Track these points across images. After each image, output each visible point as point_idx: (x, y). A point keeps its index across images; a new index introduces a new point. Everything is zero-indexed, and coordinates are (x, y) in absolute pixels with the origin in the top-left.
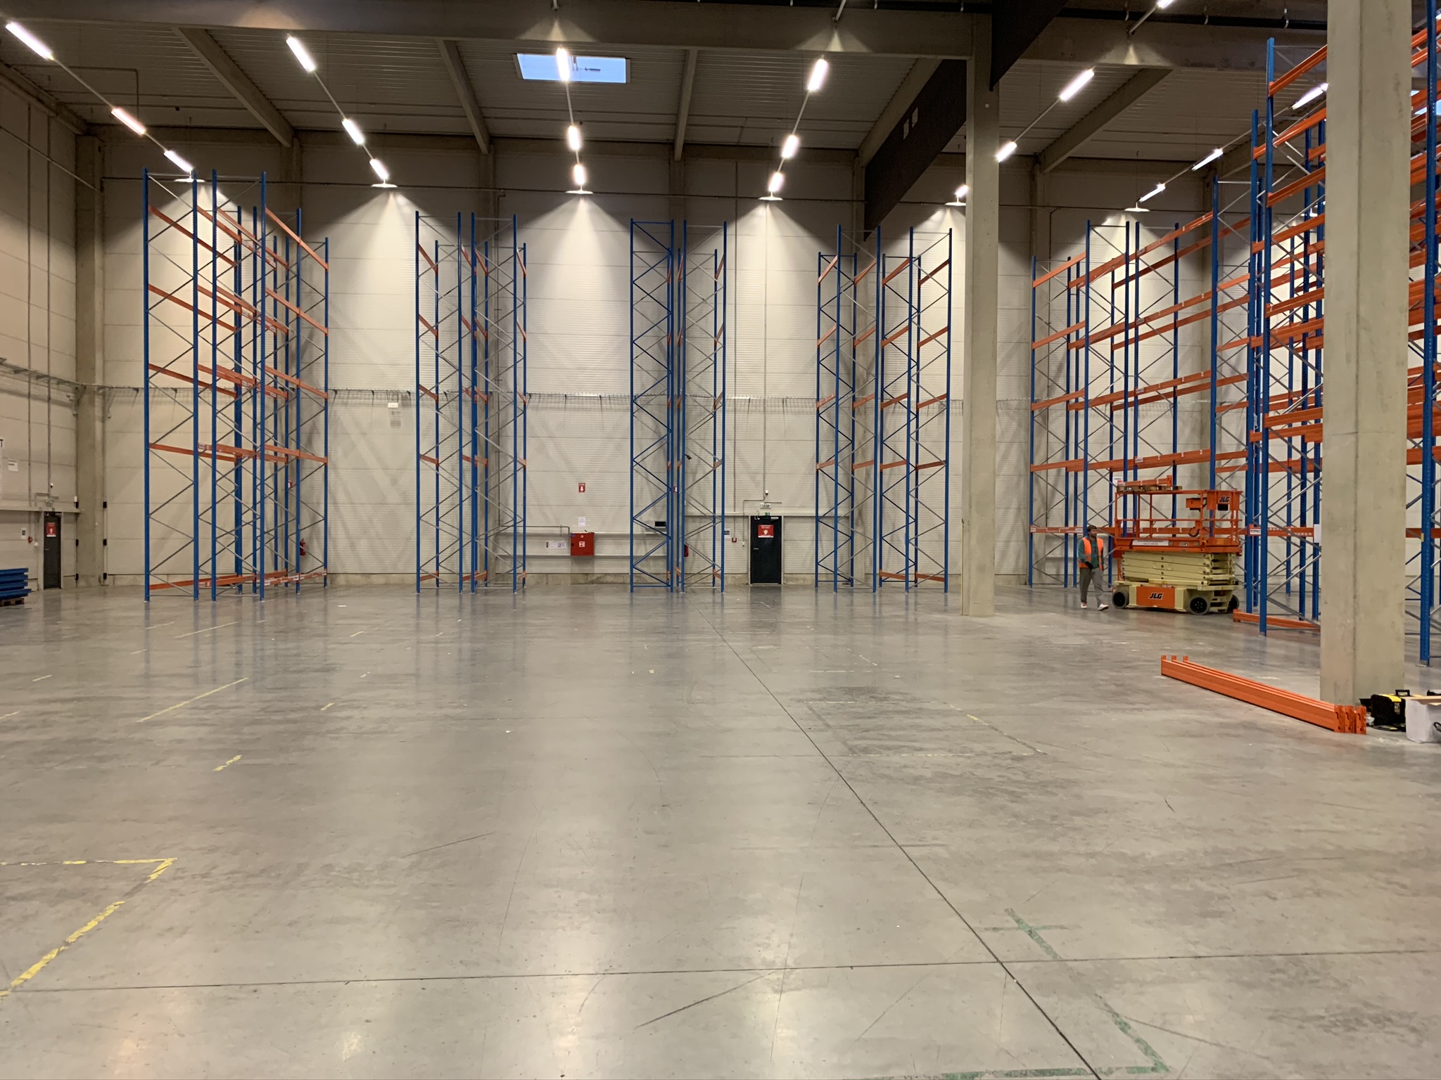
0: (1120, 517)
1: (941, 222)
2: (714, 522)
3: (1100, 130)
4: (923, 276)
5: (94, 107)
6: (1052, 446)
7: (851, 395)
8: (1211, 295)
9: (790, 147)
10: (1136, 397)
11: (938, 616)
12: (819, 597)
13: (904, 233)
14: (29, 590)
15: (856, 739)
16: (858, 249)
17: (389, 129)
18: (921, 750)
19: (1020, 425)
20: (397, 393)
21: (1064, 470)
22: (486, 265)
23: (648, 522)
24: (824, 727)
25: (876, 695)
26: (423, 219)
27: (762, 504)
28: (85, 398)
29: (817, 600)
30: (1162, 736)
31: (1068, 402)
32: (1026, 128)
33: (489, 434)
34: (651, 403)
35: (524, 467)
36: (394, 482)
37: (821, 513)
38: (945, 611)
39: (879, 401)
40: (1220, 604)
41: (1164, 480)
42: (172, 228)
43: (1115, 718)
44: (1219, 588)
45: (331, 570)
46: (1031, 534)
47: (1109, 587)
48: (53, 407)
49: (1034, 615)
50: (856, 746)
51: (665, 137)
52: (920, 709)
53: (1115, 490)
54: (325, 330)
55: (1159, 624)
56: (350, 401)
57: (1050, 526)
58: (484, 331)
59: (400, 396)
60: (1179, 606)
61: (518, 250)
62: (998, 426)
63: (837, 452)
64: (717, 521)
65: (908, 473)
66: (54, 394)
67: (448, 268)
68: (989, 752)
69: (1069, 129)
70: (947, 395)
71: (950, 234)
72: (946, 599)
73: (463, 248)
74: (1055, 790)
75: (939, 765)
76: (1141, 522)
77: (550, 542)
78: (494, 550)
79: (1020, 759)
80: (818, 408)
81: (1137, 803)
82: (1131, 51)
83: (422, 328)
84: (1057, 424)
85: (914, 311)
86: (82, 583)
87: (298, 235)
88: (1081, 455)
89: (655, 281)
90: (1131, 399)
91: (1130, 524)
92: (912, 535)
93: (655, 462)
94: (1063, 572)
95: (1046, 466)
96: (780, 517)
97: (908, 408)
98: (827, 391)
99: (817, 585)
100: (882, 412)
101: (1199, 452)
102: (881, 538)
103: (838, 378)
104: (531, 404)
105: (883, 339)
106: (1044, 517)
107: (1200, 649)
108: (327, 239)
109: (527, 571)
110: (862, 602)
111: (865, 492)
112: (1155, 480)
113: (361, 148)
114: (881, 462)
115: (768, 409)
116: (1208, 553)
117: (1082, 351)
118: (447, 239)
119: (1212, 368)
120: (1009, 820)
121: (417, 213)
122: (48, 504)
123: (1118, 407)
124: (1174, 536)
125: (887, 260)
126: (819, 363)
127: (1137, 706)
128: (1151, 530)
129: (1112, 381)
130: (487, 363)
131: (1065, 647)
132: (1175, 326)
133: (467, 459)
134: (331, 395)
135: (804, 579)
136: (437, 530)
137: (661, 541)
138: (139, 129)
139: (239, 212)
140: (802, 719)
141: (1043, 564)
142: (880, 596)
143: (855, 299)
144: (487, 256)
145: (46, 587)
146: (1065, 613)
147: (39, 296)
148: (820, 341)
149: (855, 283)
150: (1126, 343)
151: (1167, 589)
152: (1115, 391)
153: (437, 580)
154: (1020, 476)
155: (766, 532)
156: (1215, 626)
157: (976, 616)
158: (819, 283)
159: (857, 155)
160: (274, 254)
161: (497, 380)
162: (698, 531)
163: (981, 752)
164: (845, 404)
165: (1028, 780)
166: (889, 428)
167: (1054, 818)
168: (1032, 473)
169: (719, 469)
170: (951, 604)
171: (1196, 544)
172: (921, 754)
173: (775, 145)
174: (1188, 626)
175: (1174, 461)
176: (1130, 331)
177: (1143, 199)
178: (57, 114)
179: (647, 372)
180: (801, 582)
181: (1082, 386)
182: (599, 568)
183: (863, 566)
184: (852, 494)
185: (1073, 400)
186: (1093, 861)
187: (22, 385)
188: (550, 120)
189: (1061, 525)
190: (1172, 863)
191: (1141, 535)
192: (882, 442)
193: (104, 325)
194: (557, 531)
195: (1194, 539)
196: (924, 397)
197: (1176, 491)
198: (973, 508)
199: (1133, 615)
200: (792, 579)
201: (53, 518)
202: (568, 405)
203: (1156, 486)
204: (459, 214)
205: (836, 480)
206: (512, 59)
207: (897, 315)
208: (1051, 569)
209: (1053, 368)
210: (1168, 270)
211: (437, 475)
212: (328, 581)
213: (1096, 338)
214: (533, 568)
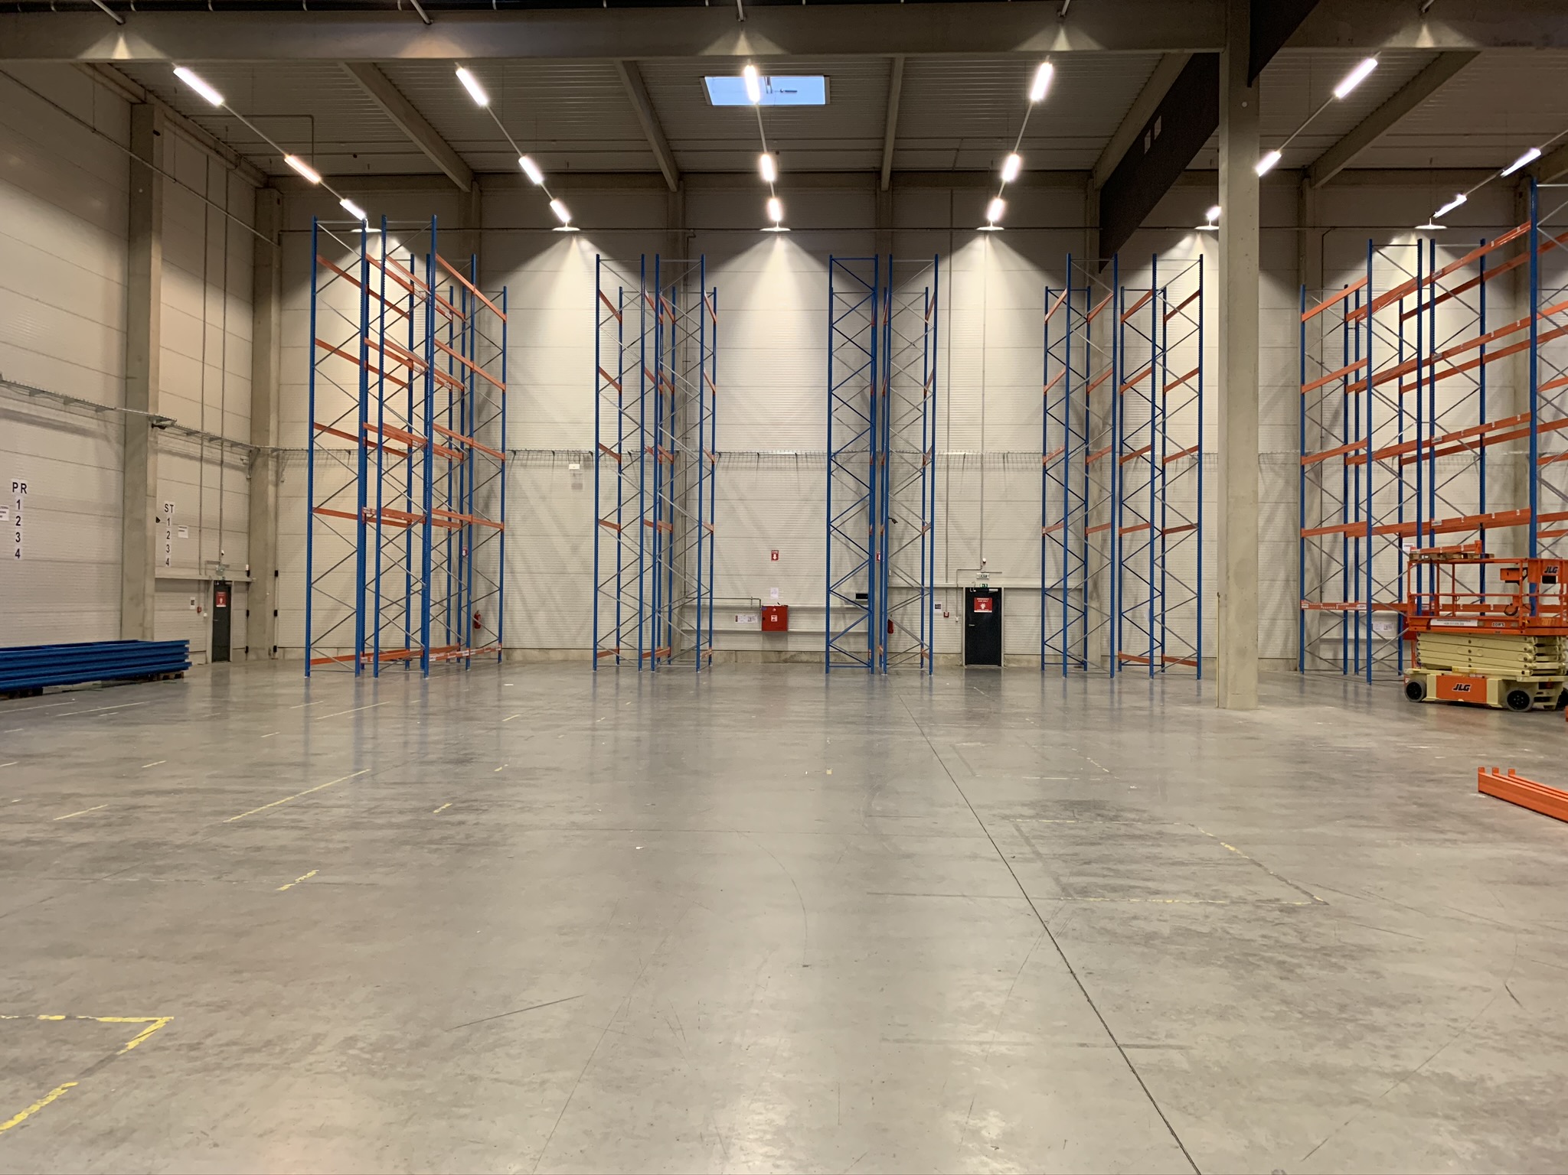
0: (1414, 591)
1: (1190, 250)
2: (923, 594)
3: (1385, 133)
4: (1169, 310)
5: (272, 158)
6: (1327, 504)
7: (1085, 446)
8: (1529, 322)
9: (1011, 167)
10: (1432, 448)
11: (1188, 709)
12: (1046, 683)
13: (1146, 263)
14: (190, 664)
15: (1073, 874)
16: (1092, 281)
17: (573, 167)
18: (1157, 893)
19: (1287, 482)
20: (578, 453)
21: (1342, 534)
22: (674, 313)
23: (848, 594)
24: (1032, 856)
25: (1105, 813)
26: (604, 262)
27: (979, 574)
28: (259, 461)
29: (1043, 686)
30: (1490, 882)
31: (1346, 455)
32: (1290, 136)
33: (674, 498)
34: (853, 460)
35: (712, 533)
36: (575, 549)
37: (1048, 584)
38: (1199, 702)
39: (1117, 455)
40: (1547, 699)
41: (1470, 546)
42: (341, 278)
43: (1418, 853)
44: (1546, 679)
45: (506, 644)
46: (1303, 611)
47: (1400, 674)
48: (225, 470)
49: (1306, 709)
50: (1071, 885)
51: (872, 165)
52: (1160, 833)
53: (1406, 559)
54: (503, 386)
55: (1466, 723)
56: (529, 462)
57: (1325, 601)
58: (671, 384)
59: (582, 457)
60: (1493, 700)
61: (705, 295)
62: (1260, 481)
63: (1066, 515)
64: (926, 592)
65: (1153, 539)
66: (227, 457)
67: (632, 316)
68: (1250, 898)
69: (1346, 135)
70: (1199, 447)
71: (1201, 261)
72: (1199, 688)
73: (647, 294)
74: (1342, 962)
75: (1181, 917)
76: (1440, 597)
77: (739, 616)
78: (679, 624)
79: (1291, 910)
80: (1045, 464)
81: (1464, 989)
82: (1425, 31)
83: (603, 381)
84: (1333, 480)
85: (1158, 351)
86: (252, 656)
87: (472, 283)
88: (1363, 517)
89: (856, 325)
90: (1426, 450)
91: (1425, 600)
92: (1157, 610)
93: (855, 526)
94: (1341, 656)
95: (1320, 531)
96: (1000, 589)
97: (1152, 462)
98: (1055, 444)
99: (1043, 668)
100: (1121, 467)
101: (1515, 512)
102: (1121, 614)
103: (1068, 429)
104: (721, 464)
105: (1121, 383)
106: (1318, 590)
107: (1526, 757)
108: (505, 288)
109: (713, 648)
110: (1097, 689)
111: (1101, 561)
112: (1459, 547)
113: (539, 188)
114: (1120, 525)
115: (986, 466)
116: (1530, 636)
117: (1363, 395)
118: (631, 284)
119: (1531, 410)
120: (1277, 1008)
121: (598, 256)
122: (218, 572)
123: (1409, 461)
124: (1482, 614)
125: (1126, 293)
126: (1046, 412)
127: (1449, 836)
128: (1454, 607)
129: (1401, 429)
130: (673, 417)
131: (1347, 751)
132: (1482, 362)
133: (649, 524)
134: (508, 455)
135: (1029, 661)
136: (618, 603)
137: (862, 616)
138: (313, 177)
139: (412, 261)
140: (1004, 843)
141: (1318, 647)
142: (1120, 682)
143: (1088, 338)
144: (674, 303)
145: (214, 660)
146: (1345, 707)
147: (214, 357)
148: (1047, 387)
149: (1088, 321)
150: (1419, 384)
151: (1476, 679)
152: (1404, 441)
153: (618, 657)
154: (1288, 542)
155: (983, 606)
156: (1542, 727)
157: (1235, 709)
158: (1046, 322)
159: (1091, 177)
160: (450, 306)
161: (685, 438)
162: (905, 603)
163: (1240, 897)
164: (1077, 459)
165: (1304, 945)
166: (1130, 486)
167: (1343, 1008)
168: (1302, 539)
169: (928, 534)
170: (1205, 693)
171: (1513, 625)
172: (1158, 899)
173: (994, 168)
174: (1507, 726)
175: (1482, 524)
176: (1423, 369)
177: (1438, 214)
178: (236, 166)
179: (847, 426)
180: (1024, 664)
181: (1363, 435)
182: (793, 645)
183: (1098, 647)
184: (1085, 563)
185: (1352, 453)
186: (1404, 1087)
187: (194, 449)
188: (743, 151)
189: (1339, 600)
190: (1527, 1098)
191: (1441, 613)
192: (1121, 503)
193: (279, 385)
194: (747, 603)
195: (1512, 618)
196: (1171, 449)
197: (1484, 559)
198: (1232, 579)
199: (1432, 710)
200: (1014, 661)
201: (223, 588)
202: (761, 464)
203: (1460, 553)
204: (643, 256)
205: (1065, 546)
206: (700, 83)
207: (1139, 355)
208: (1327, 653)
209: (1328, 415)
210: (1472, 295)
211: (619, 544)
212: (503, 657)
213: (1381, 378)
214: (721, 644)
